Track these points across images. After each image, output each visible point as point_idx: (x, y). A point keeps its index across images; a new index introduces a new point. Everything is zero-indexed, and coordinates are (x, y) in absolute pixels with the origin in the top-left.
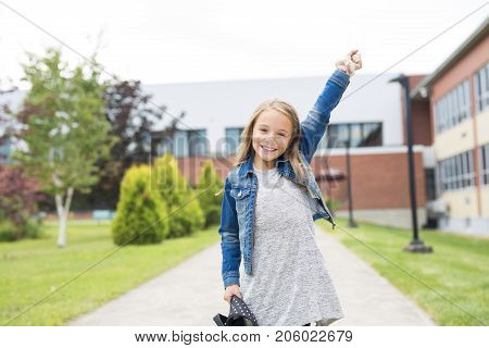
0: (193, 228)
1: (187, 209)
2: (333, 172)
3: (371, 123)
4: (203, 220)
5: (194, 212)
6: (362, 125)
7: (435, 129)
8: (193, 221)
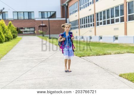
0: (10, 39)
1: (8, 34)
2: (44, 25)
3: (53, 12)
4: (12, 37)
5: (10, 35)
6: (50, 12)
7: (69, 14)
8: (10, 37)
